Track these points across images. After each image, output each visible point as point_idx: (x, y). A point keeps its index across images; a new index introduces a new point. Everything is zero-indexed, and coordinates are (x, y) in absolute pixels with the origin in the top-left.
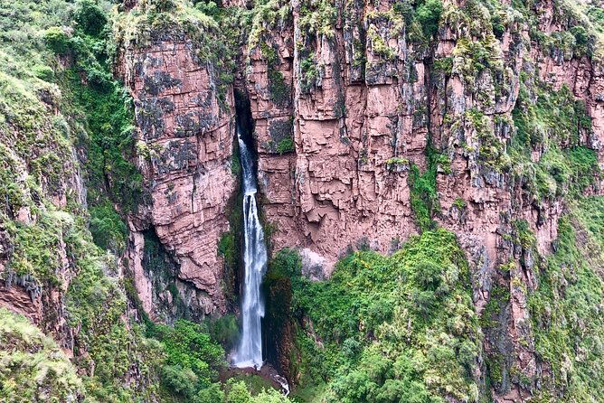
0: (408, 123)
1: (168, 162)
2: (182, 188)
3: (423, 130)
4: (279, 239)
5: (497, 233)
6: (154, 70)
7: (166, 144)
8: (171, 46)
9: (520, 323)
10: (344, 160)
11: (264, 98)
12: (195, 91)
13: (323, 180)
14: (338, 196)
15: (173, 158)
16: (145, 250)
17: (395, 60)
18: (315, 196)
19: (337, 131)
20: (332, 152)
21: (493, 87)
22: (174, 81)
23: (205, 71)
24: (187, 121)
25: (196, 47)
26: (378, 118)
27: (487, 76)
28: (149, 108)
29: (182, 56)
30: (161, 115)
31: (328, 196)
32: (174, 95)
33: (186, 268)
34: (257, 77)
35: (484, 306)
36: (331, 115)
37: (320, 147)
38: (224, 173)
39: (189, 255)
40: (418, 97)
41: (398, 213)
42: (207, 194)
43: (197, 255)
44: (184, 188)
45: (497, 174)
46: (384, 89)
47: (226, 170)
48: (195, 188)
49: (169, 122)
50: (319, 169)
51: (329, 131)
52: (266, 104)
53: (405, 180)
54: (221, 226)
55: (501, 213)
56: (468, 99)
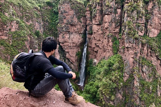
0: (114, 25)
1: (63, 29)
2: (66, 36)
3: (118, 27)
4: (91, 56)
5: (133, 58)
6: (63, 9)
7: (64, 25)
8: (66, 4)
9: (136, 86)
10: (101, 35)
11: (89, 20)
12: (70, 15)
13: (97, 40)
14: (100, 45)
15: (64, 29)
16: (59, 48)
17: (111, 7)
18: (96, 44)
19: (100, 28)
20: (99, 33)
21: (136, 15)
22: (66, 12)
23: (73, 11)
24: (68, 21)
25: (71, 5)
26: (107, 23)
27: (135, 12)
28: (61, 17)
29: (68, 6)
30: (63, 19)
31: (98, 44)
32: (66, 15)
33: (67, 55)
34: (87, 15)
35: (127, 79)
36: (98, 23)
37: (96, 31)
38: (79, 36)
39: (68, 52)
40: (117, 18)
41: (110, 49)
42: (73, 39)
43: (70, 53)
44: (67, 36)
45: (132, 39)
46: (109, 15)
47: (80, 36)
48: (70, 37)
49: (65, 21)
50: (96, 37)
51: (98, 27)
52: (89, 21)
53: (111, 40)
54: (78, 49)
55: (135, 52)
56: (128, 18)
